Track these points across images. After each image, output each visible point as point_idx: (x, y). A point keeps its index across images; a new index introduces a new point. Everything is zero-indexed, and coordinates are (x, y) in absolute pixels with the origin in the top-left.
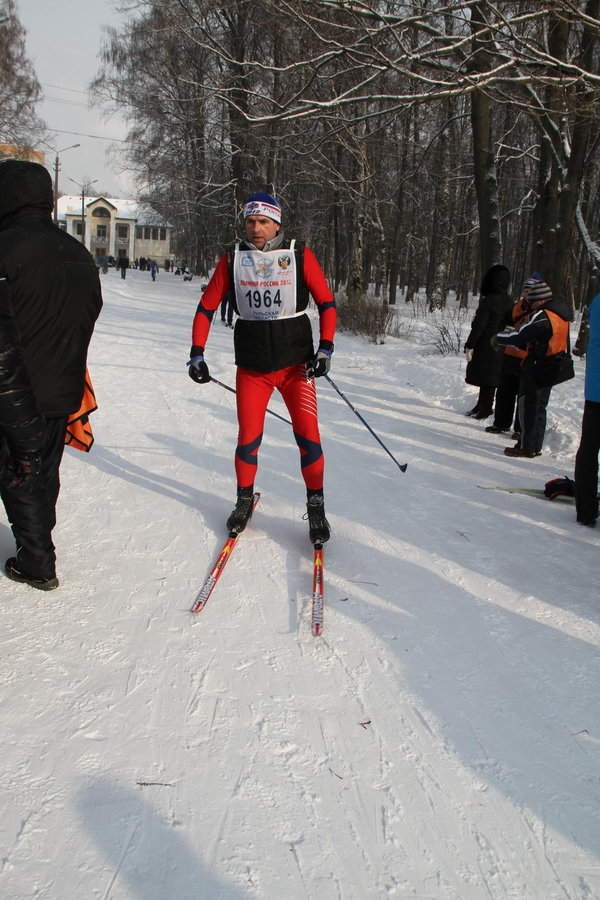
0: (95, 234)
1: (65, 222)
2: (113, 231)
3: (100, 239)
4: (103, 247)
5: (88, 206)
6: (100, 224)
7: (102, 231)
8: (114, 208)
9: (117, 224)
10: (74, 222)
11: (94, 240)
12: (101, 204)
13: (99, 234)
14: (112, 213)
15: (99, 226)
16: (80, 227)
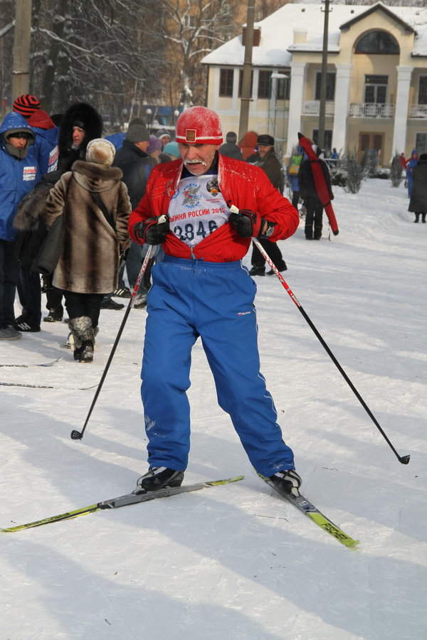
0: (361, 96)
1: (286, 70)
2: (403, 89)
3: (373, 109)
4: (377, 129)
5: (346, 27)
6: (370, 70)
7: (377, 90)
8: (408, 30)
9: (416, 72)
10: (310, 68)
11: (356, 111)
12: (377, 22)
13: (369, 97)
14: (404, 42)
15: (370, 78)
16: (324, 84)
